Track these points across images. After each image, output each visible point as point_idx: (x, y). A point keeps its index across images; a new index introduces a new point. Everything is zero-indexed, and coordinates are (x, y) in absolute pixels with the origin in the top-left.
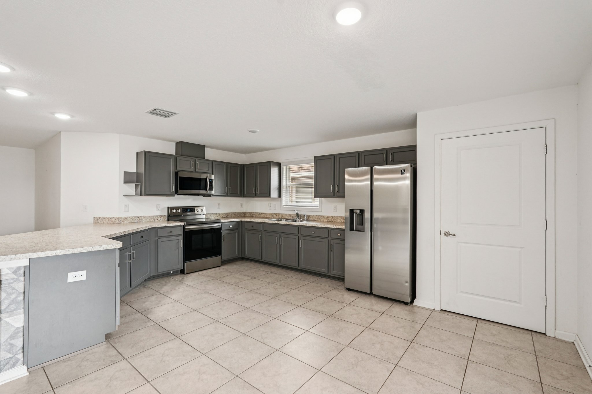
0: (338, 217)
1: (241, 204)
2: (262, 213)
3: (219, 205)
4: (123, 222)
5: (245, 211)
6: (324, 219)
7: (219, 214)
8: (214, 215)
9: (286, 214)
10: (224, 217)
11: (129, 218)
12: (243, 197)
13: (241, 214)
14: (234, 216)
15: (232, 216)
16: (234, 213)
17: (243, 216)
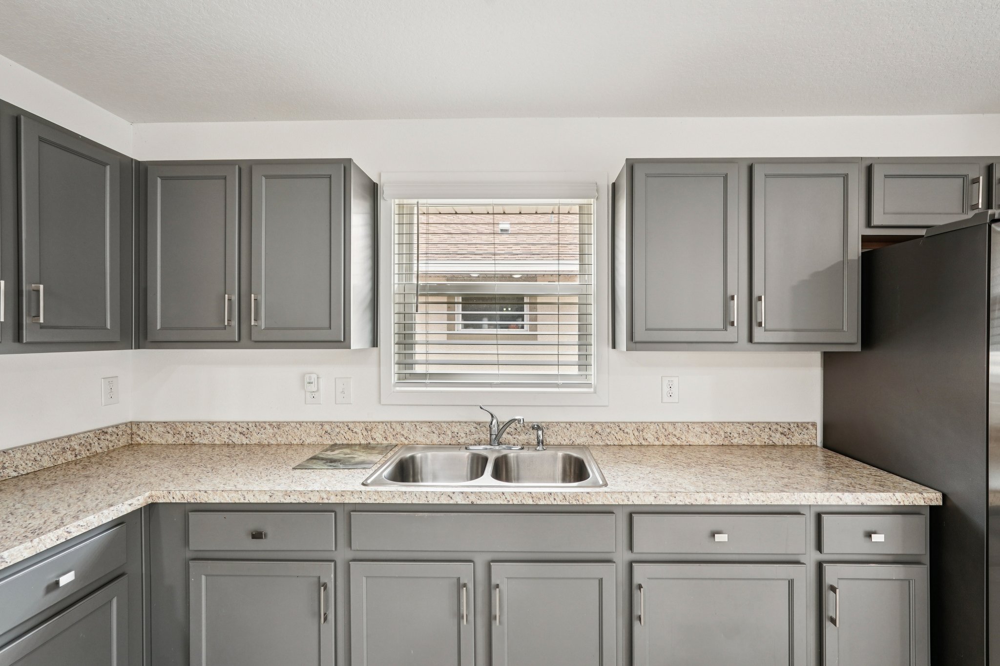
0: (688, 425)
1: (111, 381)
2: (256, 424)
5: (130, 420)
6: (620, 435)
9: (415, 424)
12: (138, 347)
13: (108, 437)
14: (59, 463)
15: (46, 462)
16: (61, 442)
17: (119, 444)
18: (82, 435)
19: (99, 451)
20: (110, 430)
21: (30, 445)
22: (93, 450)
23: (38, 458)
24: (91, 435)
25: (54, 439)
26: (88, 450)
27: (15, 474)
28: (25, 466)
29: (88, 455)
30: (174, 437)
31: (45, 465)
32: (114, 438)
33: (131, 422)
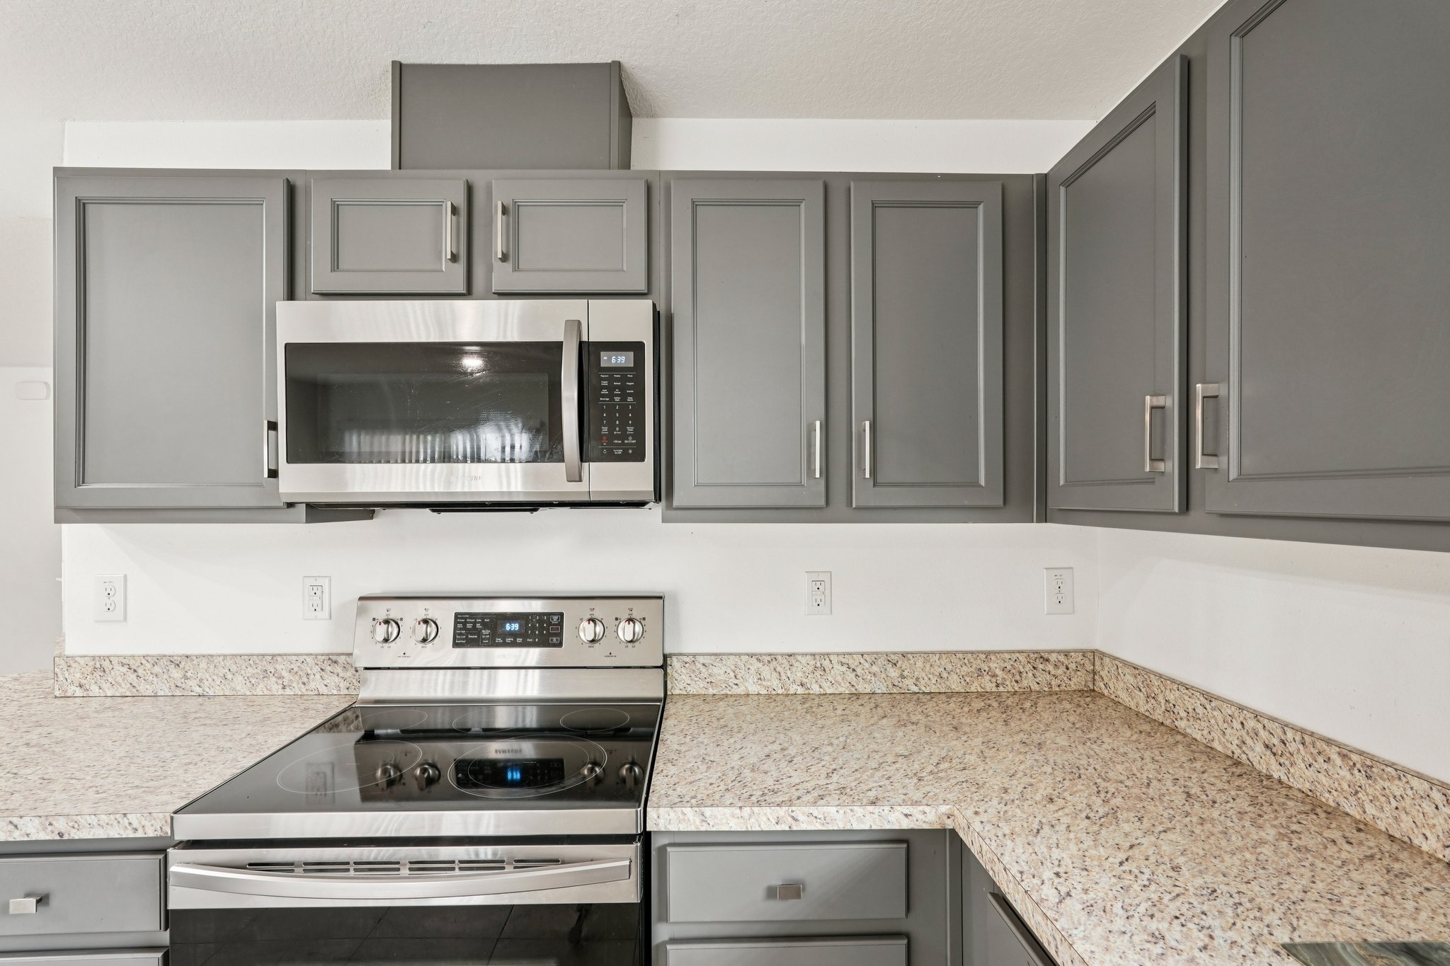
3: (820, 584)
4: (79, 692)
5: (1093, 647)
7: (820, 662)
8: (766, 671)
10: (862, 687)
11: (115, 661)
13: (1050, 667)
14: (973, 689)
15: (955, 684)
16: (976, 659)
17: (1070, 685)
18: (1007, 656)
19: (1035, 687)
20: (1053, 657)
21: (933, 653)
22: (1025, 683)
23: (945, 675)
24: (1022, 658)
25: (967, 652)
26: (1017, 682)
27: (915, 689)
28: (928, 682)
29: (1017, 689)
30: (1147, 702)
31: (953, 687)
32: (1060, 672)
33: (1093, 652)
